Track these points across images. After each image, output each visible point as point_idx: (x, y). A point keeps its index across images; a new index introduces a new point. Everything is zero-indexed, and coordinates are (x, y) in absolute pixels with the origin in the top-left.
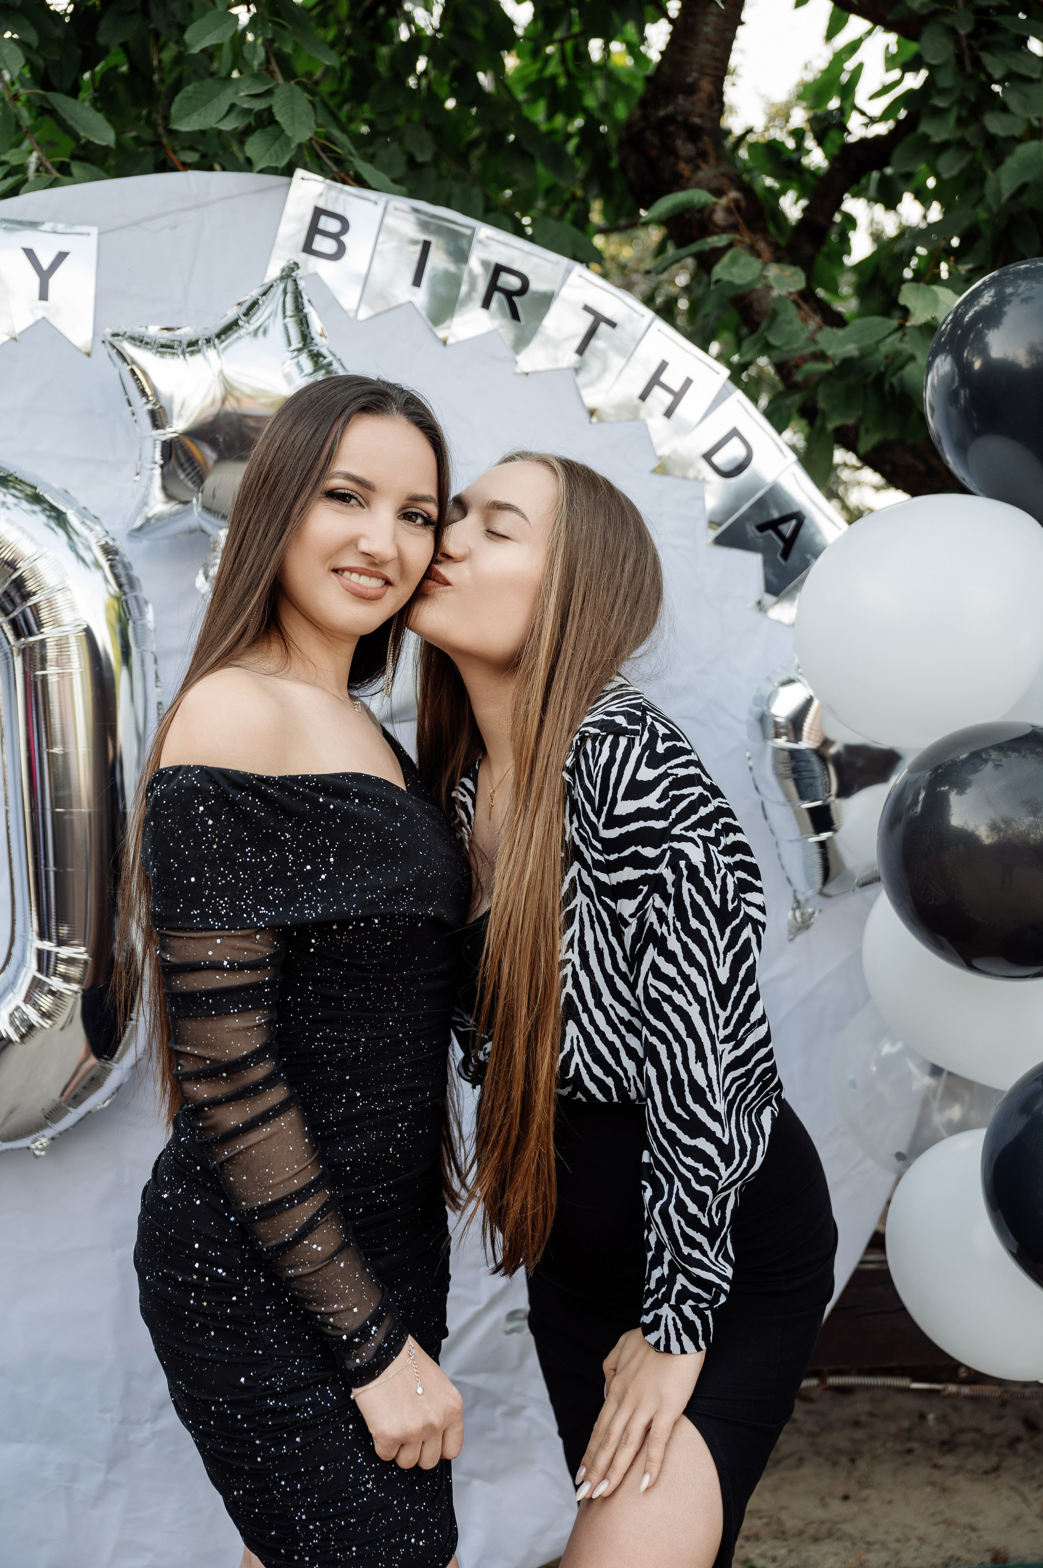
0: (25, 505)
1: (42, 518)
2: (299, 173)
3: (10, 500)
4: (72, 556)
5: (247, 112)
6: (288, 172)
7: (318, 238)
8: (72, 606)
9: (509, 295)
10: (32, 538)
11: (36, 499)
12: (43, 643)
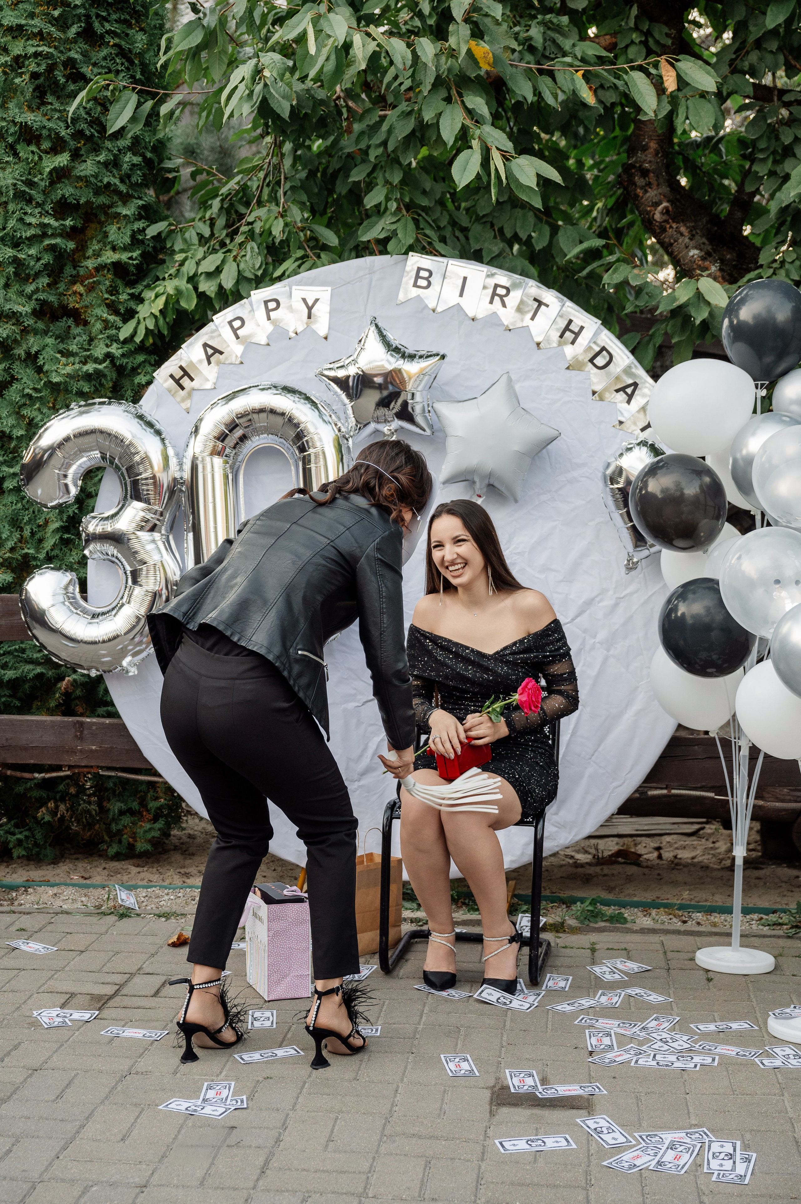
0: (302, 401)
1: (309, 406)
2: (411, 253)
3: (297, 399)
4: (321, 420)
5: (389, 230)
6: (406, 253)
7: (419, 280)
8: (320, 440)
9: (501, 297)
10: (305, 414)
11: (308, 399)
12: (309, 455)
